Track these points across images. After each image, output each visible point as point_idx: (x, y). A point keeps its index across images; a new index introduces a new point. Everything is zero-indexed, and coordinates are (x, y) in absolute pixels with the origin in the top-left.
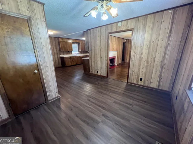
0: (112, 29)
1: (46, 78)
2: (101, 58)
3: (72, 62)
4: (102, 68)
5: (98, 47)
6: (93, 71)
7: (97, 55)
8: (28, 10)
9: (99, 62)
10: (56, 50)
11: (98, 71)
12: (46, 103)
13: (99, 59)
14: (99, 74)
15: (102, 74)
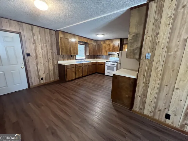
3: (77, 73)
10: (52, 53)
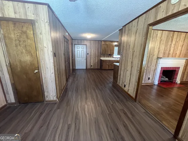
0: (156, 17)
1: (45, 79)
2: (132, 67)
4: (130, 83)
5: (131, 50)
6: (120, 83)
7: (128, 61)
8: (33, 14)
9: (128, 73)
10: (98, 53)
11: (125, 85)
12: (43, 102)
13: (129, 68)
14: (126, 89)
15: (129, 91)
